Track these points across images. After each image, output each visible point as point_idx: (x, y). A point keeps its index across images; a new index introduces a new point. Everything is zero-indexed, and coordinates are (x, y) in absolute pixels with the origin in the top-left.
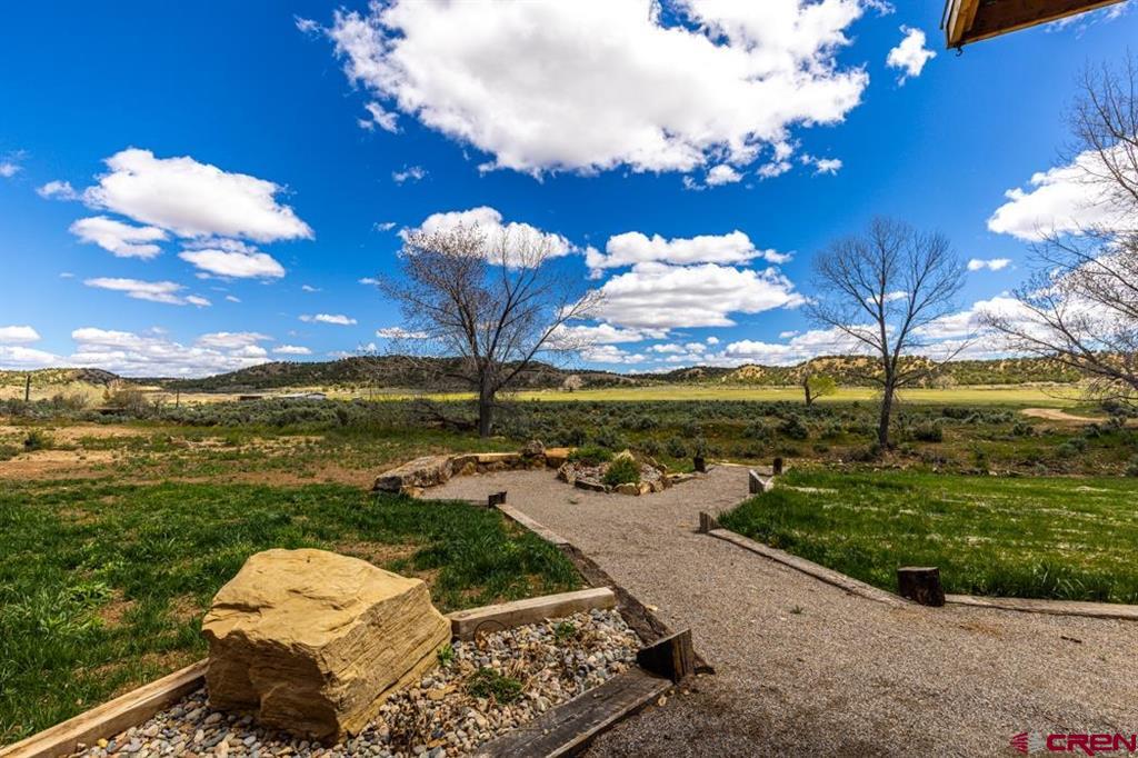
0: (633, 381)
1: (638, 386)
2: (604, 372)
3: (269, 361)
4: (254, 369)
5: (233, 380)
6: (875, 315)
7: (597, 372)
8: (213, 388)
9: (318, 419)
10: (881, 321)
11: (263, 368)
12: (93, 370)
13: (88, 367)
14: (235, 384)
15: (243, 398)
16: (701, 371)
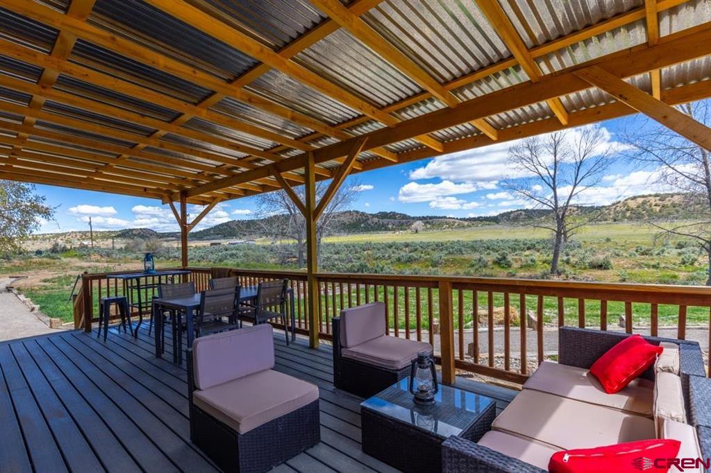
0: (466, 223)
1: (469, 226)
2: (445, 217)
3: (230, 220)
4: (222, 225)
5: (212, 232)
6: (550, 186)
7: (440, 218)
8: (202, 238)
9: (237, 257)
10: (554, 189)
11: (227, 224)
12: (145, 229)
13: (142, 227)
14: (213, 234)
15: (212, 244)
16: (523, 213)
